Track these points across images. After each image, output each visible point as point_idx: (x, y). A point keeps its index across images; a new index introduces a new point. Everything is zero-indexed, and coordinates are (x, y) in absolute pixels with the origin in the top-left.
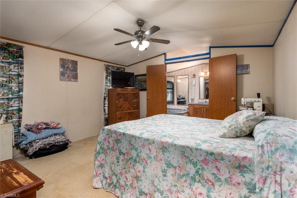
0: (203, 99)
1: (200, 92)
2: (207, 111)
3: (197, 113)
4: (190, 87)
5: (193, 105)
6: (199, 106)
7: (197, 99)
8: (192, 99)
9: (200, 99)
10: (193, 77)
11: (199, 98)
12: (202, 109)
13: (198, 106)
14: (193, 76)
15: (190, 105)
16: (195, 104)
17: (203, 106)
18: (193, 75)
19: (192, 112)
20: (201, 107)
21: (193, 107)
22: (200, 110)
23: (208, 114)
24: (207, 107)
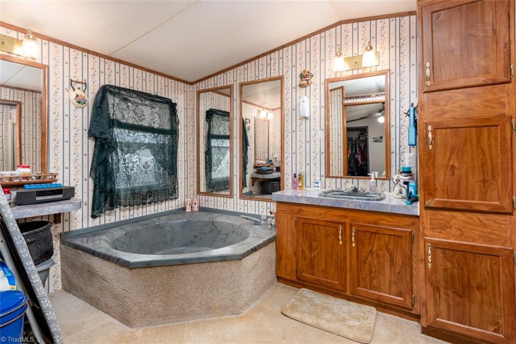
0: (341, 178)
1: (328, 146)
2: (367, 241)
3: (315, 244)
4: (288, 127)
5: (298, 208)
6: (323, 211)
7: (318, 178)
8: (295, 176)
9: (328, 176)
10: (301, 86)
11: (323, 173)
12: (340, 227)
13: (318, 211)
14: (299, 79)
15: (284, 208)
16: (304, 201)
17: (342, 213)
18: (302, 76)
19: (290, 238)
20: (331, 216)
21: (298, 217)
22: (330, 235)
23: (368, 256)
24: (365, 223)
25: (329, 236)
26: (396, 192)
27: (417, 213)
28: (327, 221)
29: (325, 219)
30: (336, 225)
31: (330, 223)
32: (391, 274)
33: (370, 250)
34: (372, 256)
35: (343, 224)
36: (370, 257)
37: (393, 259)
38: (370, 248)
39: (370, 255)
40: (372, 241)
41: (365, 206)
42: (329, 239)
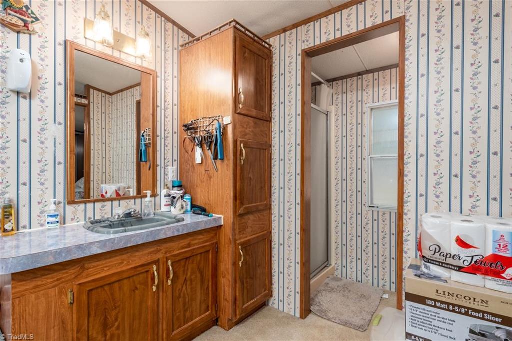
0: (95, 201)
2: (182, 271)
3: (112, 315)
5: (77, 267)
9: (71, 201)
11: (60, 197)
13: (117, 257)
15: (39, 279)
16: (95, 250)
17: (154, 247)
21: (80, 284)
22: (139, 286)
23: (183, 287)
24: (179, 250)
25: (137, 288)
26: (178, 209)
27: (221, 223)
28: (136, 267)
29: (133, 266)
30: (147, 268)
31: (140, 268)
32: (201, 293)
33: (184, 278)
34: (186, 285)
35: (157, 262)
36: (184, 288)
37: (203, 276)
38: (185, 276)
39: (185, 285)
40: (186, 268)
41: (183, 230)
42: (137, 291)
